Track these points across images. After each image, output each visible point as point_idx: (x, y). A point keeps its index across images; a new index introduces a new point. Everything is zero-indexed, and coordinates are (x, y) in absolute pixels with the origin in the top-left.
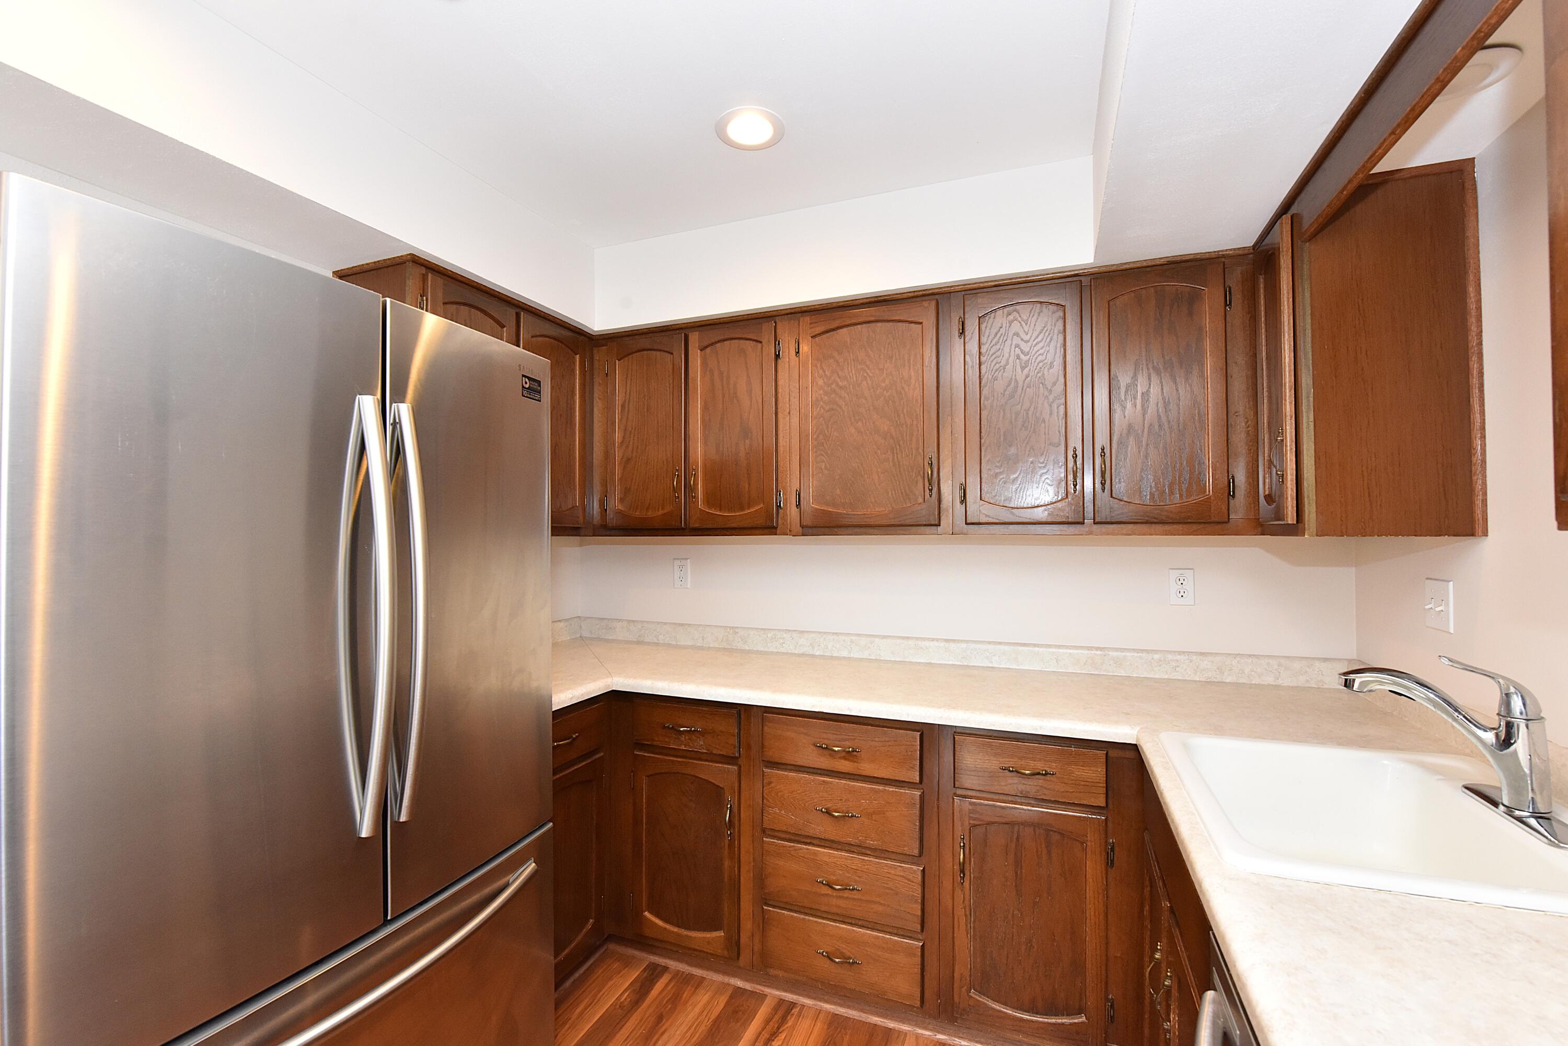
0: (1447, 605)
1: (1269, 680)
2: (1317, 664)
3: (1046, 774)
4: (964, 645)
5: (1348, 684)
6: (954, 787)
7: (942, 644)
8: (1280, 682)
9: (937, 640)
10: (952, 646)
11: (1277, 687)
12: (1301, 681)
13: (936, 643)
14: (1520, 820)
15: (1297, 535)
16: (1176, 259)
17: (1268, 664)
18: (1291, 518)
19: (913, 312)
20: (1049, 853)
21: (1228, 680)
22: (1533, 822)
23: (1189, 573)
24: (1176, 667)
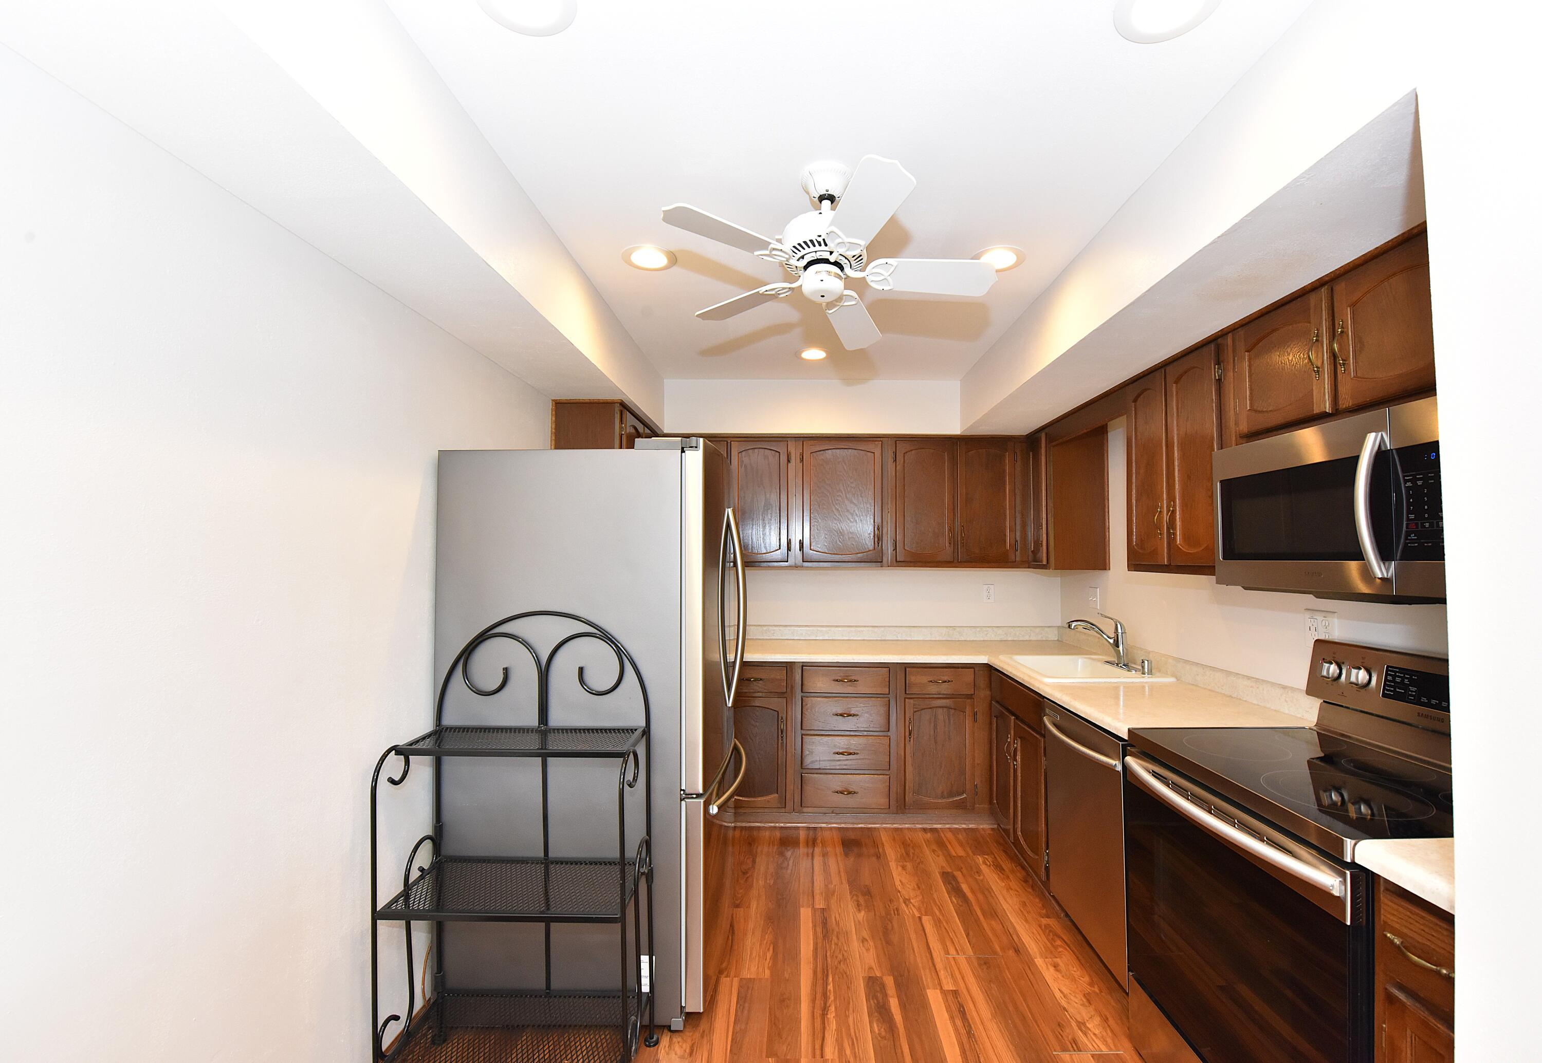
0: (1097, 598)
1: (1027, 638)
2: (1046, 629)
3: (949, 681)
4: (883, 629)
5: (1069, 627)
6: (906, 693)
7: (871, 629)
8: (1031, 638)
9: (868, 626)
10: (876, 629)
11: (1030, 641)
12: (1039, 638)
13: (867, 628)
14: (1121, 667)
15: (1046, 569)
16: (994, 436)
17: (1027, 630)
18: (1045, 563)
19: (870, 446)
20: (949, 719)
21: (1010, 639)
22: (1124, 667)
23: (992, 587)
24: (987, 634)
